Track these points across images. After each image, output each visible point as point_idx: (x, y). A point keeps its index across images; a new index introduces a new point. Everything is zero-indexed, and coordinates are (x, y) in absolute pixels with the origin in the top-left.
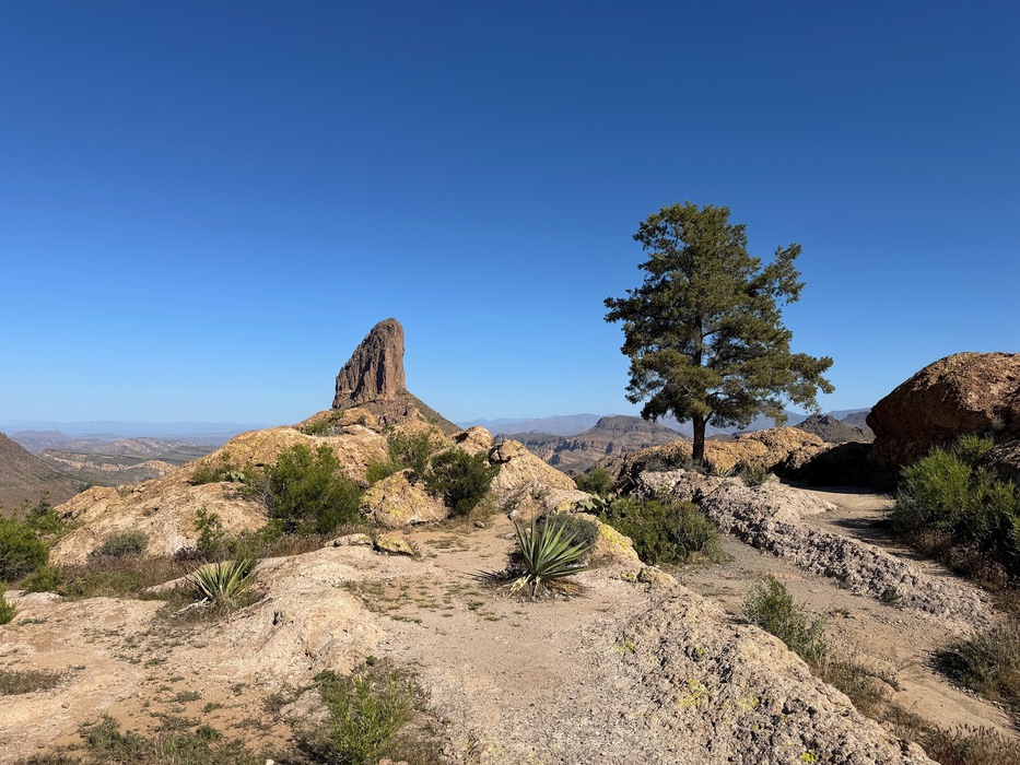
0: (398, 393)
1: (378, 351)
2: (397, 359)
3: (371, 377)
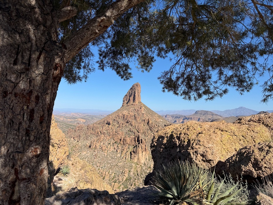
0: (139, 102)
2: (138, 94)
3: (132, 98)
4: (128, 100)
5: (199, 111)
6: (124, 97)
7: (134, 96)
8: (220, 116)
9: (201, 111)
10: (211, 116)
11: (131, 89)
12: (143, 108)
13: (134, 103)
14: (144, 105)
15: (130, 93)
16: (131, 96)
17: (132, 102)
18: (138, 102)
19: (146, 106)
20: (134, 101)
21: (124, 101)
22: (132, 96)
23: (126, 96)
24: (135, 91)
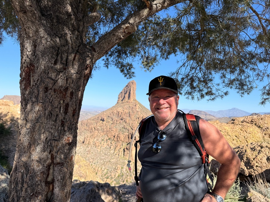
0: (134, 100)
1: (129, 89)
2: (134, 91)
3: (127, 95)
4: (123, 98)
5: (192, 111)
6: (119, 94)
7: (130, 93)
8: (213, 116)
9: (195, 110)
10: (204, 116)
11: (127, 86)
12: (138, 106)
13: (129, 101)
14: (139, 103)
15: (126, 91)
16: (126, 93)
17: (127, 99)
18: (132, 100)
19: (141, 104)
20: (129, 99)
21: (119, 98)
22: (128, 94)
23: (121, 93)
24: (130, 89)
